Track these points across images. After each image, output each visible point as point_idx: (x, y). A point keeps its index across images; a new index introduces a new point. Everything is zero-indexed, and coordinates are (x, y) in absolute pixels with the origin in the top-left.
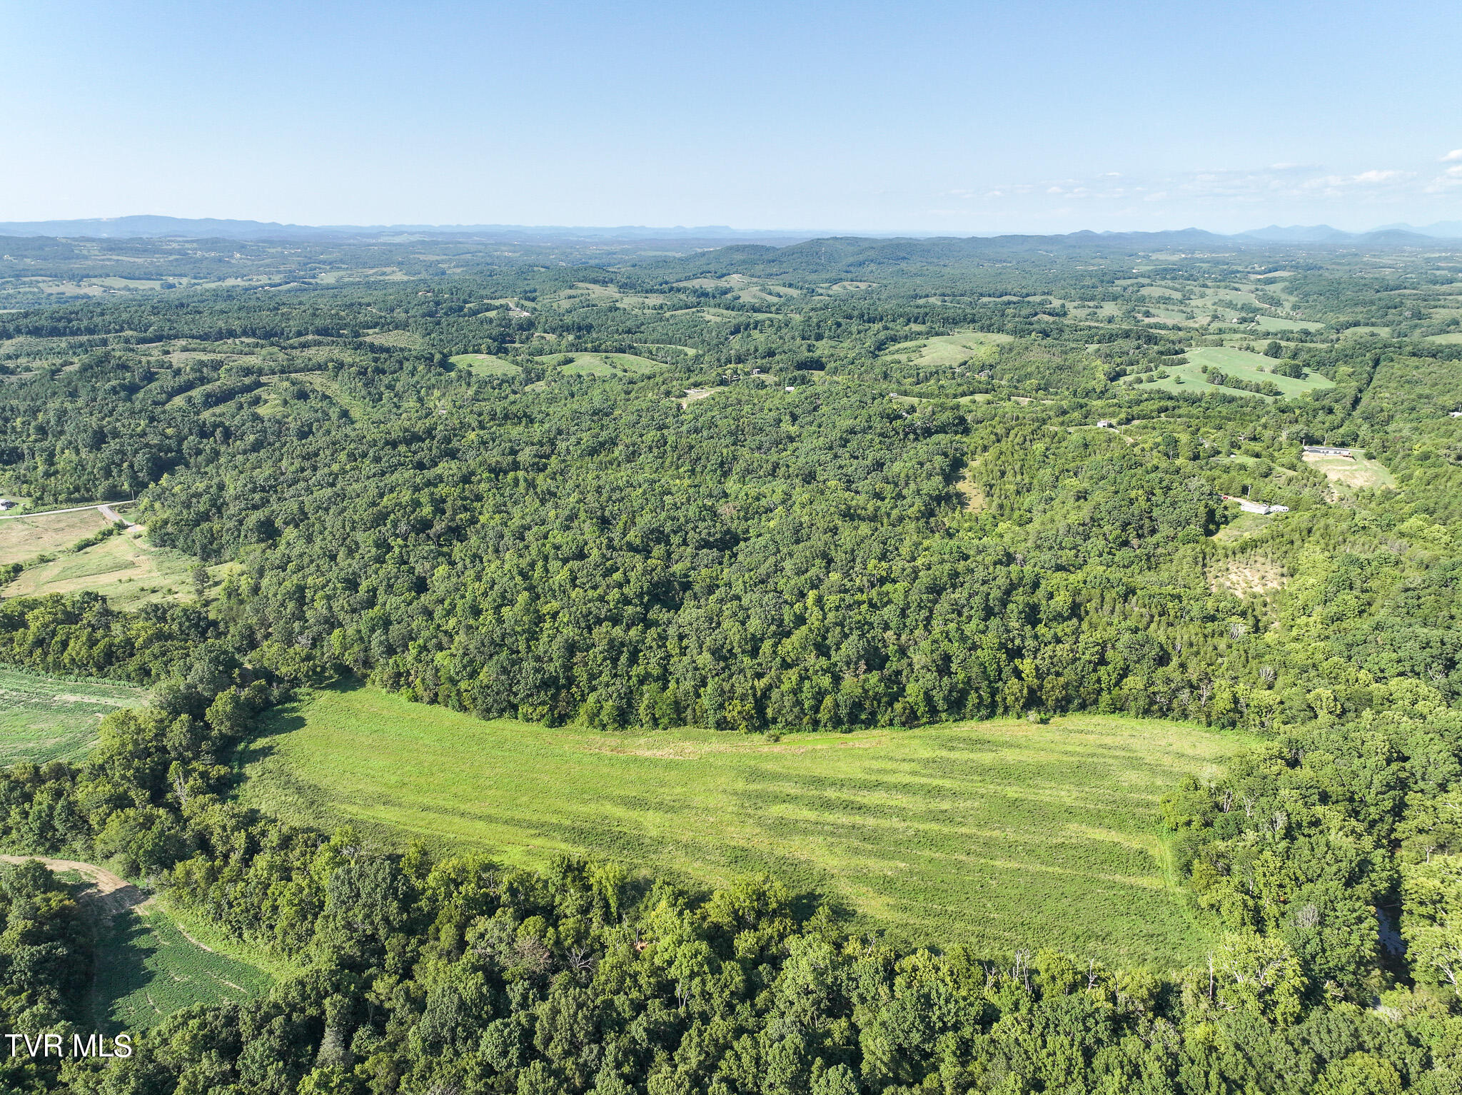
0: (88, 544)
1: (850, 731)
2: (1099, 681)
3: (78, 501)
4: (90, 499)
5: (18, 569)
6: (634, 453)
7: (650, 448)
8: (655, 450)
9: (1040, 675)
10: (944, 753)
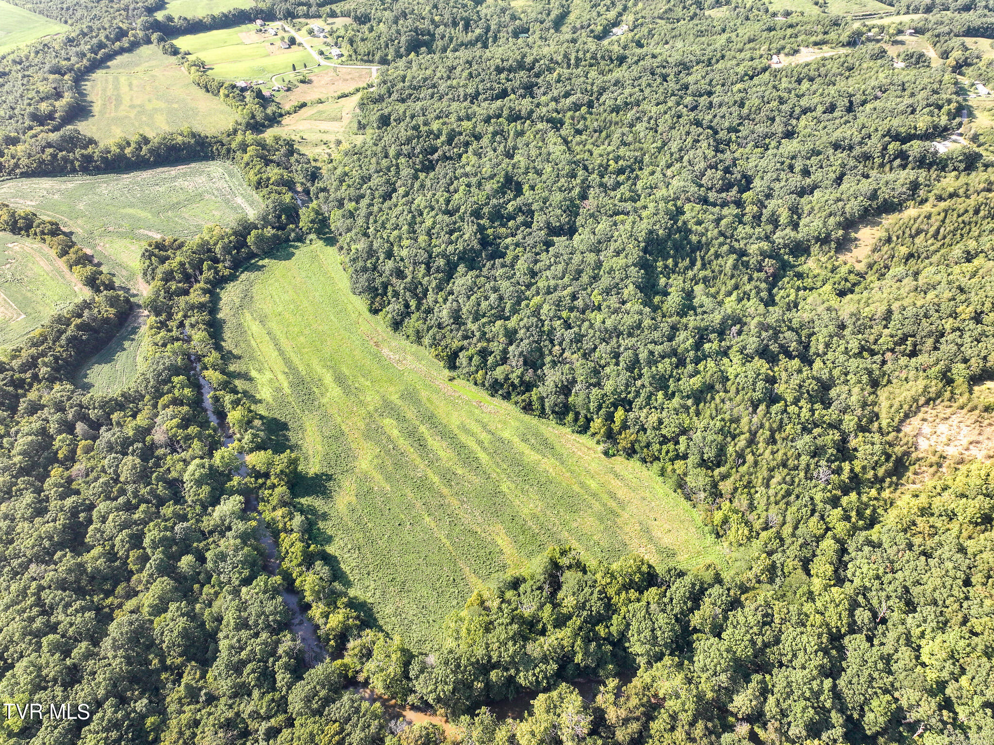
0: (345, 96)
1: (493, 396)
2: (660, 451)
3: (366, 61)
4: (371, 62)
5: (304, 105)
6: (638, 118)
7: (651, 118)
8: (652, 122)
9: (625, 426)
10: (516, 440)
